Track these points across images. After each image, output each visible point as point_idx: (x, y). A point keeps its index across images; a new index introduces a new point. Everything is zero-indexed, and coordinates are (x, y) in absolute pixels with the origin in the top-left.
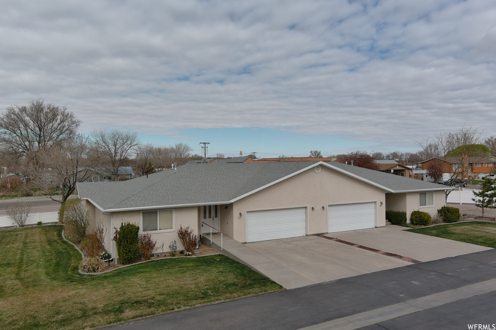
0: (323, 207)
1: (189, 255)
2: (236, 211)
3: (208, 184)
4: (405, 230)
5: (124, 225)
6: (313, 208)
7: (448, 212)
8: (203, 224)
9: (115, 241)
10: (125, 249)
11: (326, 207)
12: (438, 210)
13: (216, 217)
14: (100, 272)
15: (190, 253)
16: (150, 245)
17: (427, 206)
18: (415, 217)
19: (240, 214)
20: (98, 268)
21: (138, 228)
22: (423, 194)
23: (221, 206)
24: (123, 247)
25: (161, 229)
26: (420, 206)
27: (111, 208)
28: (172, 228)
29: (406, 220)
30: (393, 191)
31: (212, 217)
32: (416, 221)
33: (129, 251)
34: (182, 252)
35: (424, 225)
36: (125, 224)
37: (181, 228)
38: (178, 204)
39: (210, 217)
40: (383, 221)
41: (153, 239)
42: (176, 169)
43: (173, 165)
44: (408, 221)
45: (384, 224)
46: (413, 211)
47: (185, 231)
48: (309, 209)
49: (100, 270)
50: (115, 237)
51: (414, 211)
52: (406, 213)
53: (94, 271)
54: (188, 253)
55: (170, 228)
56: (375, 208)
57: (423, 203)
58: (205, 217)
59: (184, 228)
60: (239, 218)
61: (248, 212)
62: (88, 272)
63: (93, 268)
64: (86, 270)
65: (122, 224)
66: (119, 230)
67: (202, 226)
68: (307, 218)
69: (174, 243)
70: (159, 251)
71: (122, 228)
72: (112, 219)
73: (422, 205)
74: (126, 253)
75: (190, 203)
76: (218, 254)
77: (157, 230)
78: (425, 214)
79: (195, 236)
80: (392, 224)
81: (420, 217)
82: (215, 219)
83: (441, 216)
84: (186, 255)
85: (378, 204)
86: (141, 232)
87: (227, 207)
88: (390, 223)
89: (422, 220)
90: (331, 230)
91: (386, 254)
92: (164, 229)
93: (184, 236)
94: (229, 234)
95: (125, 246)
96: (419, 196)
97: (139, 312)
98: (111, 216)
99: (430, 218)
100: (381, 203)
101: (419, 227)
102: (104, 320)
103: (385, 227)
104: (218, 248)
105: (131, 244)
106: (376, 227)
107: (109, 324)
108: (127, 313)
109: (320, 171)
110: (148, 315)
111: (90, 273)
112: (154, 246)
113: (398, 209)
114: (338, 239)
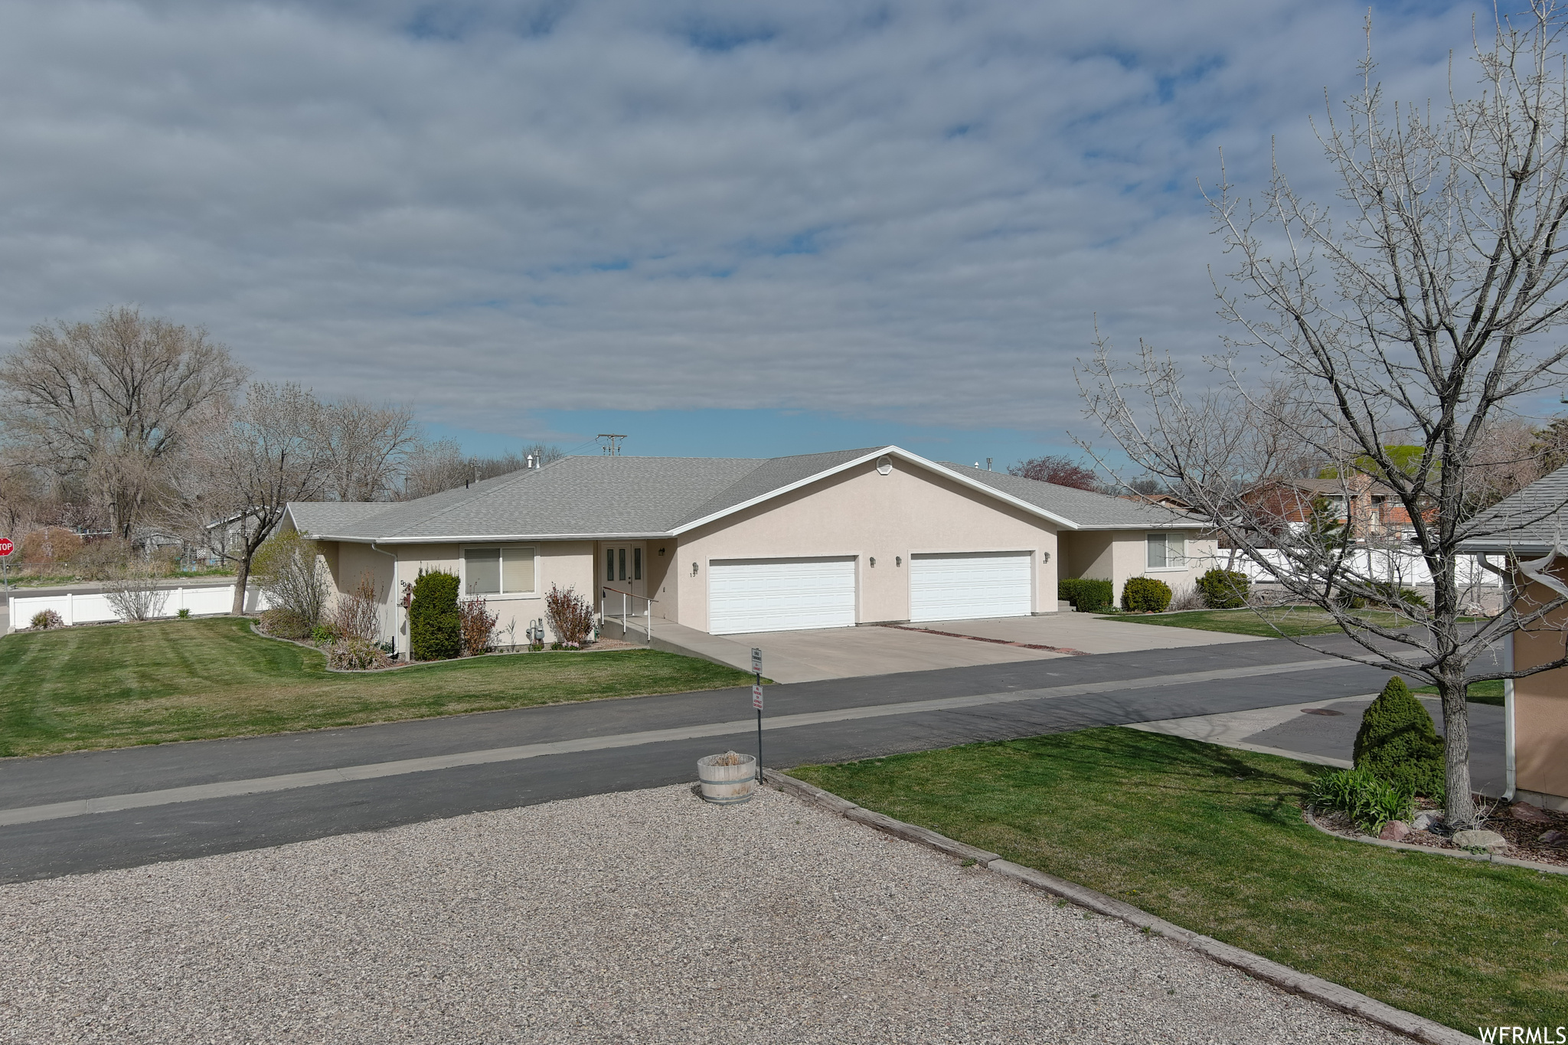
0: (898, 559)
1: (573, 648)
2: (684, 555)
3: (617, 497)
4: (1100, 618)
5: (424, 574)
6: (872, 560)
7: (1220, 581)
8: (606, 590)
9: (406, 607)
10: (429, 623)
11: (906, 558)
12: (1196, 578)
13: (638, 577)
14: (376, 668)
15: (576, 644)
16: (483, 625)
17: (1168, 568)
18: (1132, 593)
19: (695, 565)
20: (371, 661)
21: (457, 581)
22: (1156, 535)
23: (649, 541)
24: (425, 619)
25: (507, 592)
26: (1149, 566)
27: (395, 535)
28: (533, 591)
29: (1111, 602)
30: (1075, 526)
31: (627, 578)
32: (1134, 602)
33: (439, 629)
34: (555, 646)
35: (1153, 610)
36: (427, 572)
37: (554, 588)
38: (547, 533)
39: (622, 578)
40: (1050, 602)
41: (491, 610)
42: (538, 466)
43: (530, 457)
44: (1117, 603)
45: (1055, 609)
46: (1130, 578)
47: (565, 596)
48: (863, 561)
49: (375, 664)
50: (405, 599)
51: (1132, 578)
52: (1111, 581)
53: (364, 667)
54: (570, 643)
55: (529, 591)
56: (1033, 568)
57: (1157, 560)
58: (611, 578)
59: (562, 588)
60: (693, 575)
61: (713, 562)
62: (348, 669)
63: (360, 658)
64: (345, 663)
65: (421, 571)
66: (414, 584)
67: (604, 597)
68: (859, 583)
69: (538, 624)
70: (505, 640)
71: (420, 580)
72: (396, 563)
73: (1155, 565)
74: (433, 633)
75: (576, 533)
76: (641, 648)
77: (499, 592)
78: (1156, 584)
79: (587, 607)
80: (1078, 610)
81: (1145, 590)
82: (635, 582)
83: (1203, 591)
84: (566, 648)
85: (1039, 556)
86: (463, 596)
87: (663, 550)
88: (1074, 608)
89: (1147, 597)
90: (919, 615)
91: (1025, 646)
92: (516, 592)
93: (560, 606)
94: (669, 616)
95: (429, 617)
96: (1146, 541)
97: (476, 705)
98: (393, 555)
99: (1169, 592)
100: (1047, 555)
101: (1138, 613)
102: (408, 714)
103: (1055, 613)
104: (641, 637)
105: (442, 612)
106: (1033, 614)
107: (419, 717)
108: (452, 707)
109: (889, 469)
110: (496, 709)
111: (354, 671)
112: (494, 625)
113: (1093, 573)
114: (929, 630)
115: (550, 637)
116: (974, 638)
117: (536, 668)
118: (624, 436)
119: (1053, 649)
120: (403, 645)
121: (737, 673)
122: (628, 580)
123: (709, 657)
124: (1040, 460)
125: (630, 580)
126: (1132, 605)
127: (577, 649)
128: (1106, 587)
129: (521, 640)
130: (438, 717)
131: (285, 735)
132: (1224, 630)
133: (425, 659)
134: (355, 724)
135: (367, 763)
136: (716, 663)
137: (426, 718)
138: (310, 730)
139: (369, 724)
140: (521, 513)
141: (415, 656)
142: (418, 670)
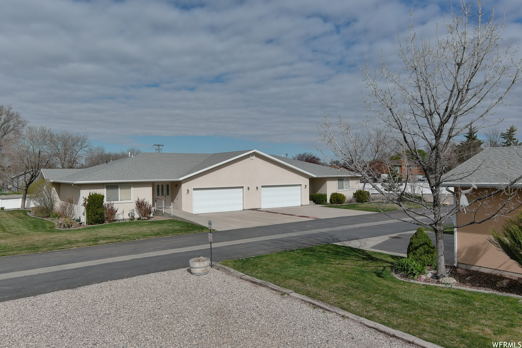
0: (257, 187)
2: (184, 187)
3: (160, 167)
4: (323, 206)
5: (91, 194)
6: (248, 188)
7: (361, 194)
8: (156, 199)
9: (85, 206)
10: (93, 212)
11: (260, 187)
12: (353, 193)
14: (74, 228)
15: (146, 218)
16: (113, 212)
17: (344, 190)
18: (333, 198)
19: (188, 190)
21: (103, 197)
22: (340, 179)
23: (172, 183)
24: (91, 210)
25: (121, 200)
26: (338, 189)
27: (80, 181)
28: (131, 200)
29: (326, 201)
30: (315, 176)
31: (164, 194)
32: (334, 201)
33: (97, 214)
34: (139, 219)
35: (340, 204)
37: (138, 199)
38: (135, 180)
39: (162, 195)
40: (307, 201)
41: (115, 207)
42: (132, 156)
43: (129, 153)
44: (328, 201)
45: (309, 204)
46: (332, 193)
47: (142, 202)
48: (245, 188)
49: (73, 226)
50: (84, 203)
52: (326, 194)
53: (69, 227)
54: (144, 218)
55: (129, 200)
56: (301, 190)
57: (341, 187)
58: (158, 195)
59: (141, 199)
60: (187, 194)
61: (194, 189)
62: (63, 228)
63: (68, 224)
64: (62, 226)
66: (87, 198)
67: (156, 201)
68: (244, 196)
69: (132, 211)
70: (121, 217)
71: (90, 196)
72: (81, 190)
73: (340, 189)
74: (94, 215)
75: (146, 179)
76: (169, 219)
77: (118, 200)
78: (341, 195)
79: (150, 205)
80: (316, 204)
81: (337, 197)
82: (167, 196)
83: (355, 197)
84: (142, 220)
85: (303, 186)
86: (105, 202)
87: (177, 185)
88: (315, 203)
89: (338, 199)
90: (264, 206)
91: (299, 216)
92: (124, 200)
93: (140, 205)
94: (178, 208)
95: (93, 210)
96: (337, 181)
97: (110, 241)
98: (80, 188)
99: (345, 198)
100: (306, 186)
101: (335, 205)
102: (85, 244)
103: (309, 205)
104: (169, 215)
105: (98, 208)
106: (301, 205)
107: (89, 246)
108: (101, 242)
109: (254, 157)
110: (117, 242)
111: (66, 229)
112: (116, 212)
113: (320, 192)
114: (268, 211)
115: (137, 216)
116: (282, 214)
117: (132, 227)
118: (163, 145)
119: (308, 217)
120: (84, 219)
121: (203, 227)
122: (164, 196)
123: (193, 222)
124: (302, 154)
125: (165, 196)
126: (333, 202)
127: (146, 220)
128: (325, 196)
129: (126, 217)
130: (96, 245)
131: (39, 253)
132: (362, 210)
133: (92, 224)
134: (66, 249)
135: (70, 263)
136: (195, 224)
137: (92, 246)
138: (48, 251)
139: (70, 249)
140: (126, 173)
141: (88, 223)
142: (89, 228)
